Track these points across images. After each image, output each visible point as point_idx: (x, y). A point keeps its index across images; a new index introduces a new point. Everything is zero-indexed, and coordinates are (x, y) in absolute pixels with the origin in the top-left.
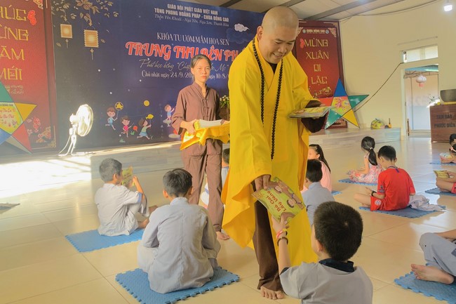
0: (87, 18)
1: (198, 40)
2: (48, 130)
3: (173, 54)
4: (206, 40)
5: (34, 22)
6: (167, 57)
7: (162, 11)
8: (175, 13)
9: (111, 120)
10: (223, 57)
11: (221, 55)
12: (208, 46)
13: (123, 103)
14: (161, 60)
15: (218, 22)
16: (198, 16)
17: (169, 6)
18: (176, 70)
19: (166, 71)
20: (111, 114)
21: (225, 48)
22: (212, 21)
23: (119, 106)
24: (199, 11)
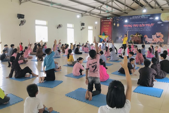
0: (118, 22)
1: (139, 23)
2: (111, 39)
3: (133, 26)
4: (141, 23)
5: (110, 24)
6: (131, 27)
7: (131, 18)
8: (134, 18)
9: (120, 38)
10: (145, 26)
11: (144, 25)
12: (141, 24)
13: (122, 35)
14: (130, 28)
15: (145, 18)
16: (139, 18)
17: (133, 17)
18: (133, 29)
19: (131, 30)
20: (120, 37)
21: (146, 24)
22: (143, 18)
23: (121, 36)
24: (140, 16)
